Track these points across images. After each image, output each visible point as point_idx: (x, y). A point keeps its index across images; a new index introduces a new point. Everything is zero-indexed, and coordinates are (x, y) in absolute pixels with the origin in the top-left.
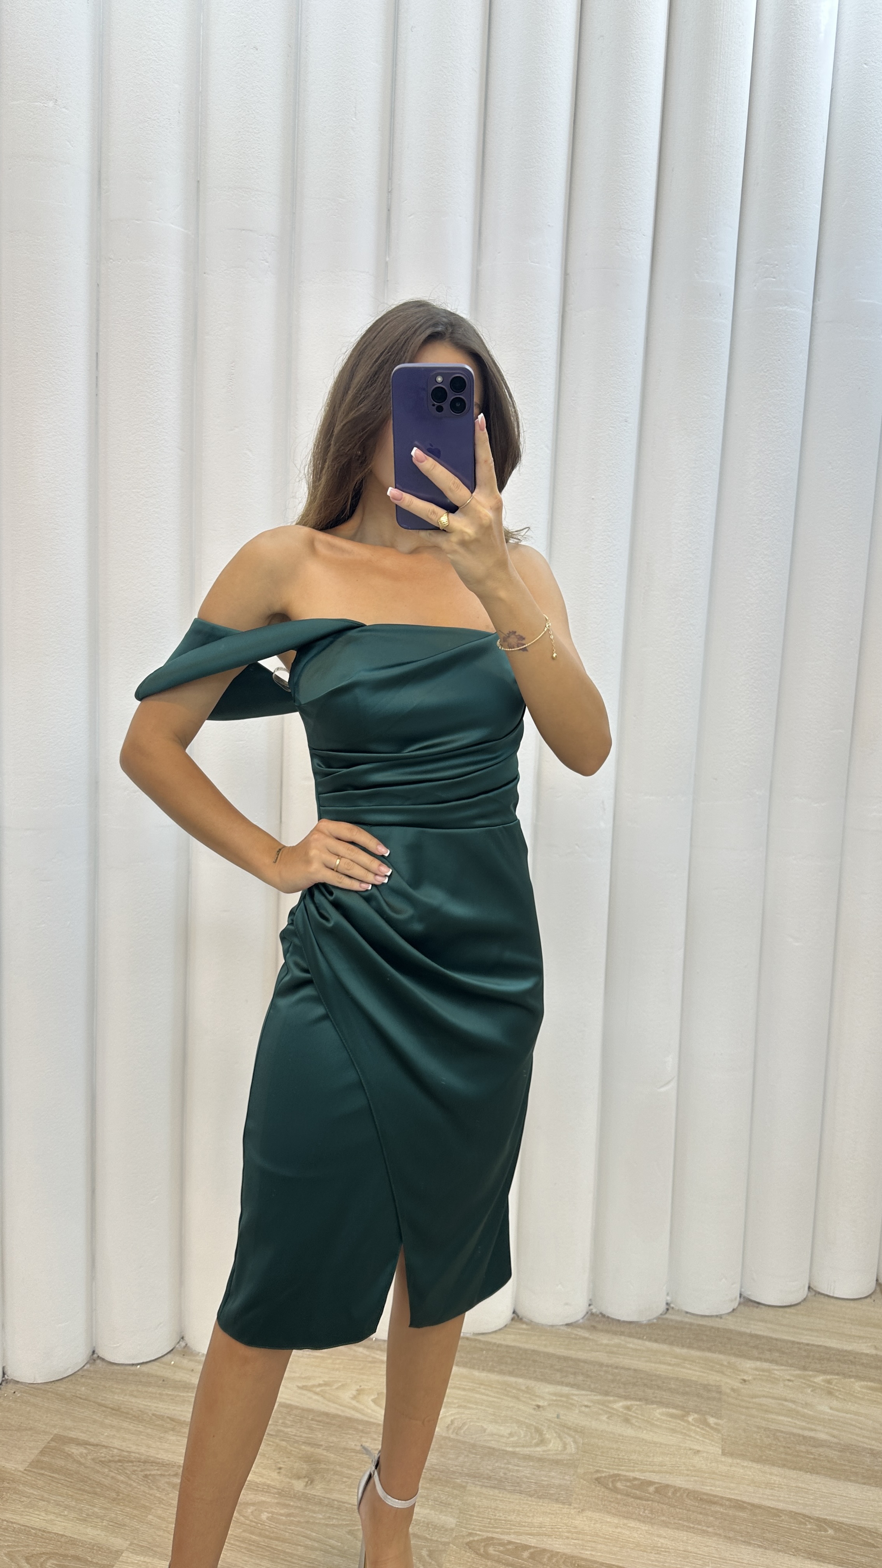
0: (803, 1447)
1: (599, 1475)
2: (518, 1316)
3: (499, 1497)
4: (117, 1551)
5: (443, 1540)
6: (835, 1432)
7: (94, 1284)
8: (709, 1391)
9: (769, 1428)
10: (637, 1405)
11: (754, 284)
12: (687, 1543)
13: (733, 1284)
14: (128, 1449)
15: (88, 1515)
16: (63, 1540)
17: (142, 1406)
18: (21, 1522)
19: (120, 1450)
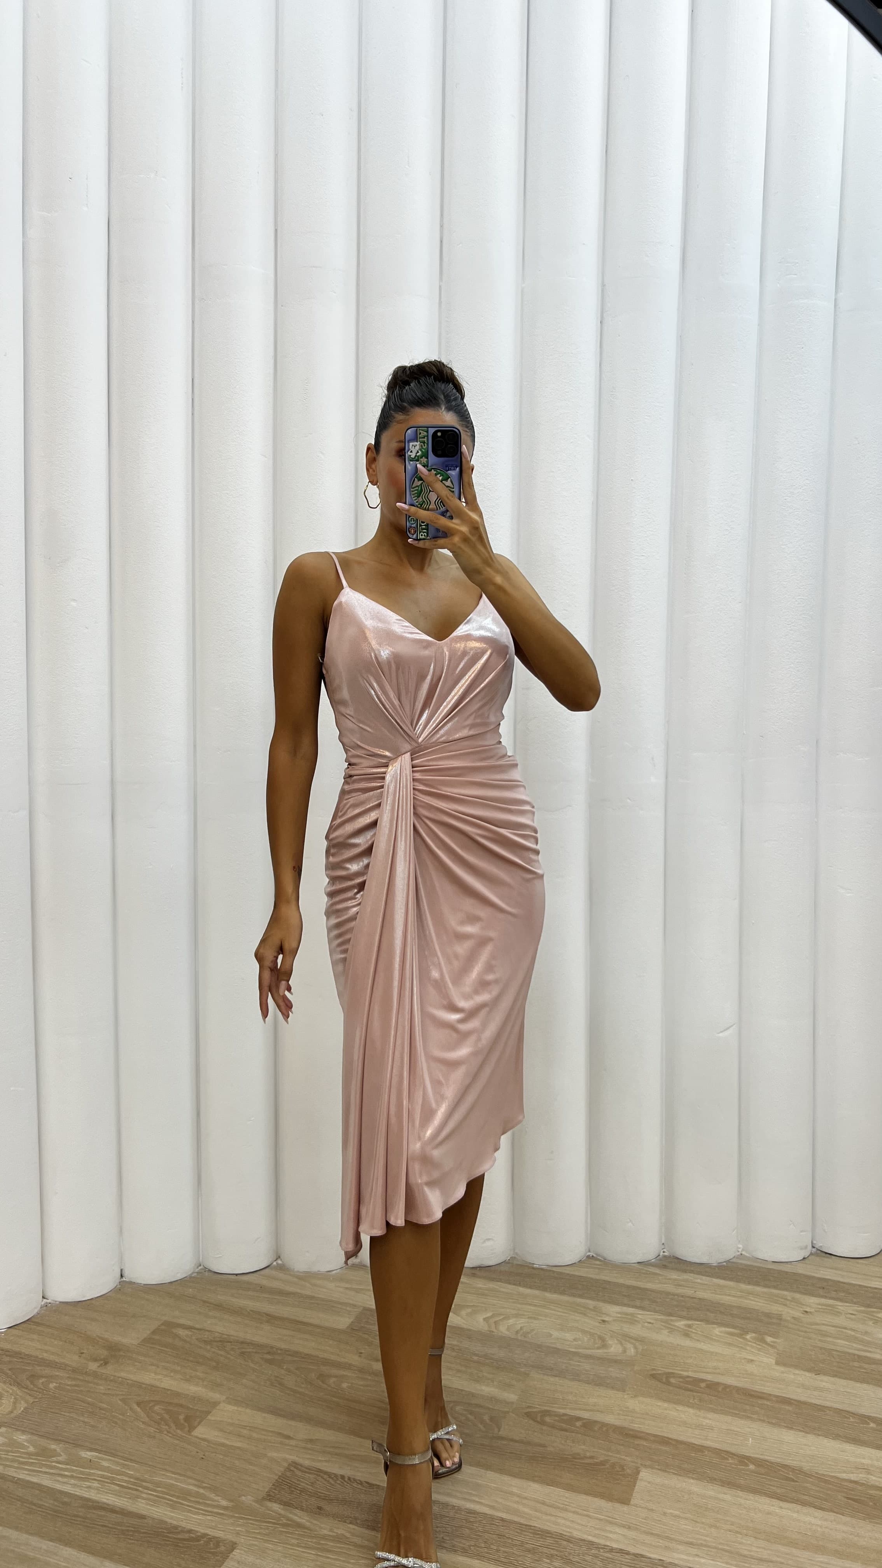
0: (856, 1363)
1: (654, 1372)
2: (592, 1254)
3: (560, 1383)
5: (506, 1410)
8: (769, 1317)
9: (825, 1348)
10: (698, 1324)
11: (778, 280)
12: (731, 1424)
14: (228, 1333)
15: (191, 1377)
16: (169, 1392)
17: (243, 1305)
18: (134, 1379)
19: (220, 1333)
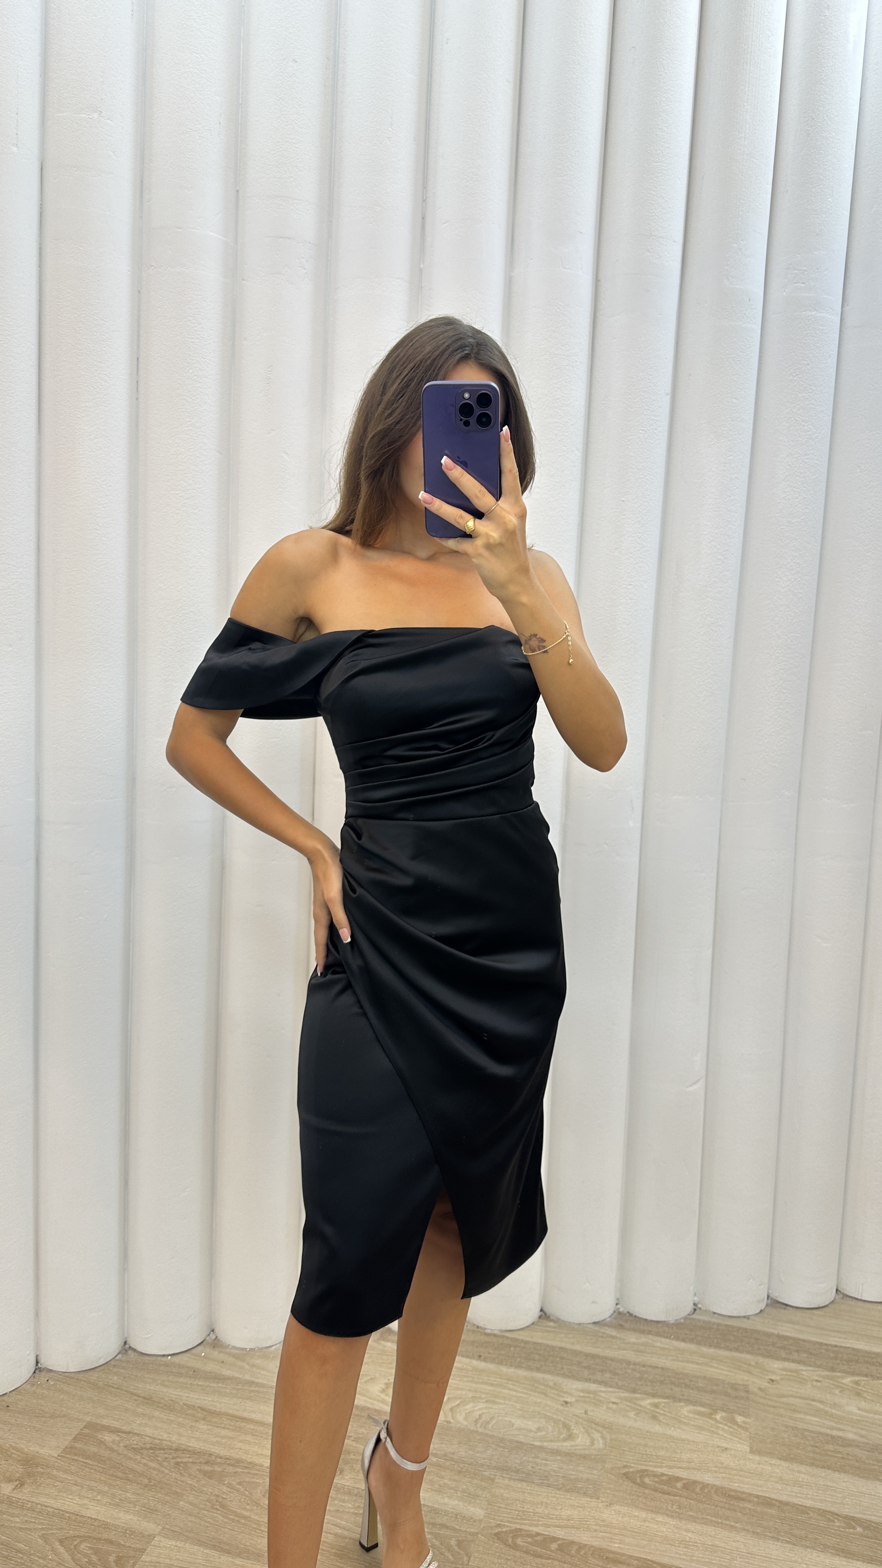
0: (831, 1446)
1: (627, 1470)
2: (546, 1314)
3: (527, 1490)
4: (149, 1536)
5: (473, 1530)
6: (864, 1432)
7: (126, 1274)
8: (737, 1389)
9: (796, 1427)
10: (665, 1403)
11: (783, 290)
12: (715, 1537)
13: (760, 1285)
14: (160, 1437)
15: (120, 1500)
16: (96, 1524)
17: (174, 1396)
18: (55, 1506)
19: (152, 1437)
